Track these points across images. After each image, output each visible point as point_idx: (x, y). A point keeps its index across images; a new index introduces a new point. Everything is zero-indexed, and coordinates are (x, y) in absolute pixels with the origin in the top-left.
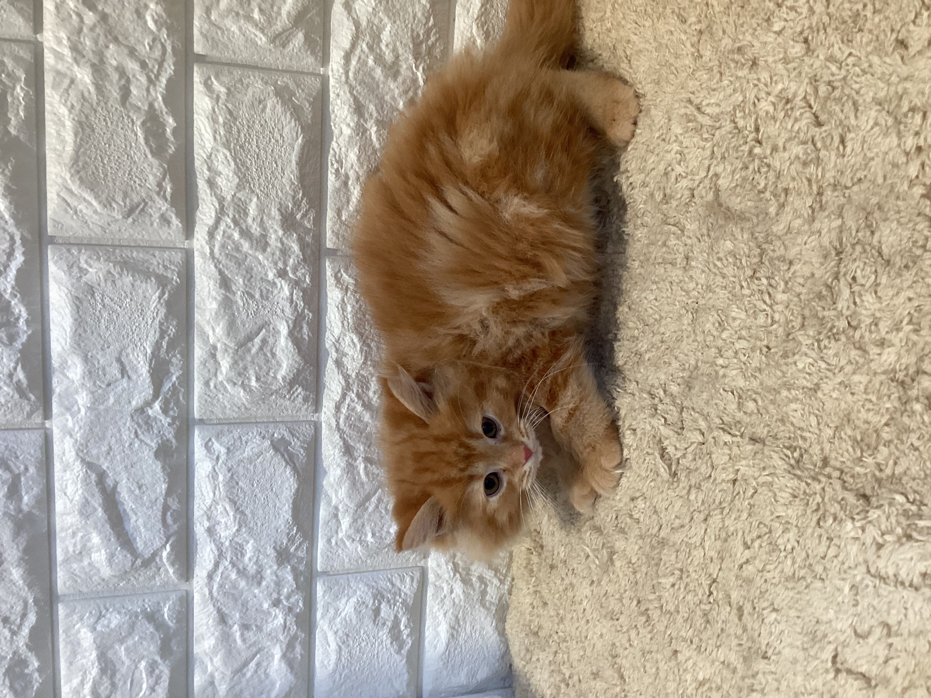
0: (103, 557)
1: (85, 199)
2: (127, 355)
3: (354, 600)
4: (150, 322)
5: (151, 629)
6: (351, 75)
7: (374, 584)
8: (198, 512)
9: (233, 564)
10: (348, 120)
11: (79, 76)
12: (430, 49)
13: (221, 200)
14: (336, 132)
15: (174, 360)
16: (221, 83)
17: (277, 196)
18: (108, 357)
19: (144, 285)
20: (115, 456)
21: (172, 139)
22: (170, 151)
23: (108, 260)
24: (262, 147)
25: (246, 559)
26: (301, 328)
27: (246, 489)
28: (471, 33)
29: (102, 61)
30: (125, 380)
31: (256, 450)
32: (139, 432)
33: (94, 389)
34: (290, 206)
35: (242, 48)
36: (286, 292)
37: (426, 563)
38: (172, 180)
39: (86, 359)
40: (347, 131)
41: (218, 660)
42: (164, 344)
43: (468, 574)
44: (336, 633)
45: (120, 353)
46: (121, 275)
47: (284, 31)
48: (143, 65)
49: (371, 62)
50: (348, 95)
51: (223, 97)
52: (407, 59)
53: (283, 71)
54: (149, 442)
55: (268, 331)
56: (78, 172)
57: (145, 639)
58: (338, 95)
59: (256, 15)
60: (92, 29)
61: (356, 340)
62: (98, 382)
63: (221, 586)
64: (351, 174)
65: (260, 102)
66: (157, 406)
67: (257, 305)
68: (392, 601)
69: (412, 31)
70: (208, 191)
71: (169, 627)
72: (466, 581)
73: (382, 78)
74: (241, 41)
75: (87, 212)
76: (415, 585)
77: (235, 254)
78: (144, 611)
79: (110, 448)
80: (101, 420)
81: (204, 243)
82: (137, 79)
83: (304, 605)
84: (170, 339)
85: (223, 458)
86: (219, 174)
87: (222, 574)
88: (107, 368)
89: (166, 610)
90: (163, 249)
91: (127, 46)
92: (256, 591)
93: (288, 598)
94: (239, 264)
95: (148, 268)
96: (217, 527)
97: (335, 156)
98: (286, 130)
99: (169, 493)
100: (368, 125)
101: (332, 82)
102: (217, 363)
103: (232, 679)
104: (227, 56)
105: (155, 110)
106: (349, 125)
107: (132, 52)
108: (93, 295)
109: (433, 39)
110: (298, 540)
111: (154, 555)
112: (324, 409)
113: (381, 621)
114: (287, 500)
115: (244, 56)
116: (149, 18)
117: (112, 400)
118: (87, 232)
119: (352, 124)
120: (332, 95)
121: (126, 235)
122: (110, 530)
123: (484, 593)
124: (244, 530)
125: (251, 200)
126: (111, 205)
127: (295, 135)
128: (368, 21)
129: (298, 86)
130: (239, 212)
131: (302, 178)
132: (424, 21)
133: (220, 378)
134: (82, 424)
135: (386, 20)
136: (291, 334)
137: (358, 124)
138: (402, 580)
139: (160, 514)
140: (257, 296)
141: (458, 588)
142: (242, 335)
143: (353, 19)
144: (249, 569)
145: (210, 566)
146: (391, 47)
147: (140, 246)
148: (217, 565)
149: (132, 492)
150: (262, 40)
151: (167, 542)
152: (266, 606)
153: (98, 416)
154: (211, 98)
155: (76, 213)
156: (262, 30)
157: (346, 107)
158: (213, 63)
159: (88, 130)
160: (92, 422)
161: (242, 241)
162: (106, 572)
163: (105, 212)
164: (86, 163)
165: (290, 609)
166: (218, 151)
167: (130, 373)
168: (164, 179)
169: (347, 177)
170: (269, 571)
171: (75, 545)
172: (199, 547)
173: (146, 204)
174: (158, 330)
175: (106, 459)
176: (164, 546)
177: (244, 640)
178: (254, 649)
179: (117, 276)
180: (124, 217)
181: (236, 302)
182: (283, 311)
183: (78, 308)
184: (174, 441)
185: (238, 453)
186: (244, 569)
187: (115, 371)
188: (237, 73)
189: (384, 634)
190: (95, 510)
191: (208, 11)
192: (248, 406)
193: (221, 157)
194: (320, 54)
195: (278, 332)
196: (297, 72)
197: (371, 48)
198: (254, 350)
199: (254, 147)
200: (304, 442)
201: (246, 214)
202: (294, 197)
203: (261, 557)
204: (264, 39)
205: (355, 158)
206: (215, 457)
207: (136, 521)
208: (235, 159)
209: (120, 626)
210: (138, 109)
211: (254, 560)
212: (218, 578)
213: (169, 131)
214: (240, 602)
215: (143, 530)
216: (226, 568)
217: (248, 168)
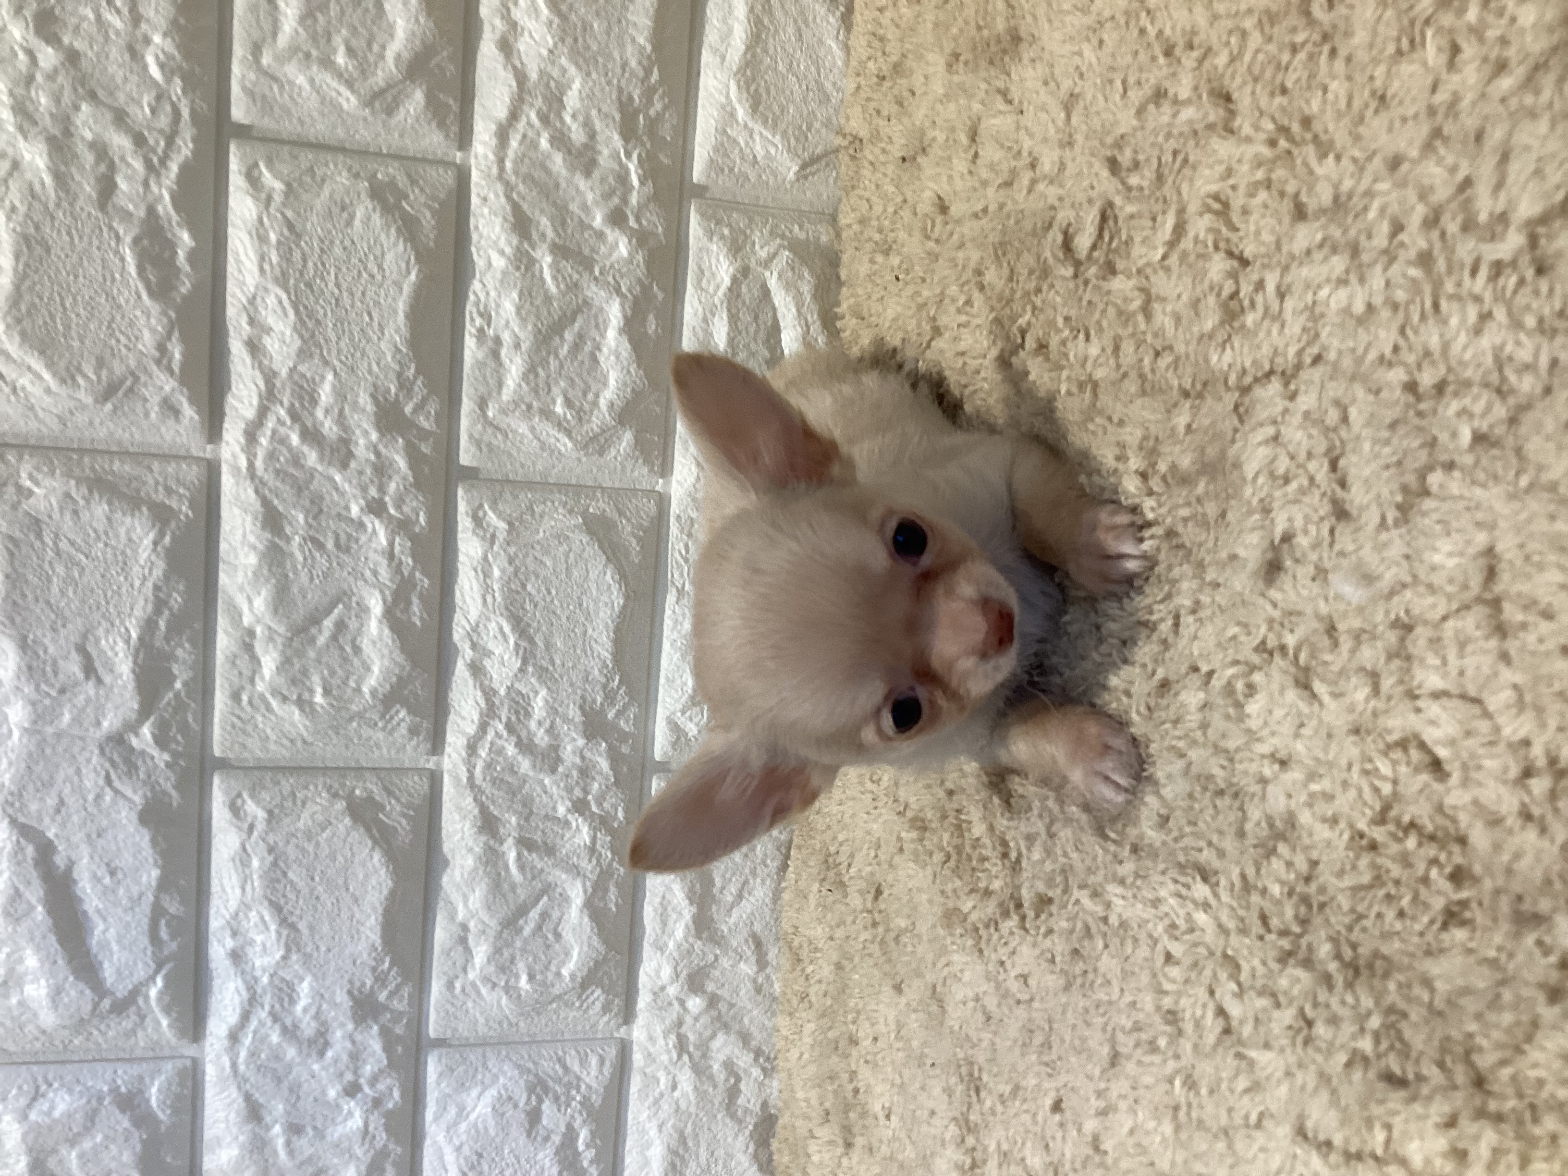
0: (44, 992)
1: (29, 368)
2: (97, 641)
3: (493, 1092)
4: (137, 583)
5: (126, 1124)
6: (508, 165)
7: (530, 1065)
8: (216, 922)
9: (275, 1017)
10: (502, 243)
11: (27, 157)
12: (653, 124)
13: (270, 376)
14: (480, 262)
15: (179, 652)
16: (277, 175)
17: (370, 371)
18: (62, 641)
19: (128, 520)
20: (69, 815)
21: (187, 268)
22: (183, 290)
23: (69, 474)
24: (344, 286)
25: (299, 1008)
26: (409, 603)
27: (301, 885)
28: (728, 96)
29: (68, 132)
30: (91, 684)
31: (320, 818)
32: (113, 776)
33: (35, 696)
34: (393, 390)
35: (315, 114)
36: (382, 539)
37: (629, 1034)
38: (183, 339)
39: (24, 645)
40: (499, 262)
42: (162, 624)
43: (704, 1056)
44: (458, 1149)
45: (85, 637)
46: (88, 502)
47: (389, 86)
48: (139, 140)
49: (544, 143)
50: (503, 200)
51: (278, 198)
52: (610, 141)
53: (389, 155)
54: (129, 793)
55: (348, 607)
56: (19, 321)
57: (114, 1140)
58: (485, 199)
59: (341, 59)
60: (51, 77)
61: (507, 629)
62: (44, 687)
63: (253, 1054)
64: (506, 337)
65: (343, 209)
66: (146, 731)
67: (329, 561)
68: (563, 1099)
69: (620, 90)
70: (248, 361)
71: (158, 1122)
72: (700, 1070)
73: (564, 172)
74: (314, 101)
75: (35, 391)
76: (607, 1070)
77: (292, 470)
78: (115, 1090)
79: (62, 802)
80: (48, 751)
81: (237, 449)
82: (129, 165)
83: (402, 1096)
84: (172, 614)
85: (260, 826)
86: (268, 330)
87: (255, 1033)
88: (61, 663)
89: (154, 1090)
90: (165, 458)
91: (110, 108)
92: (316, 1067)
93: (373, 1081)
94: (299, 489)
95: (138, 491)
96: (249, 951)
97: (477, 304)
98: (389, 257)
99: (164, 885)
100: (537, 254)
101: (475, 177)
102: (255, 661)
104: (289, 128)
105: (157, 217)
106: (502, 253)
107: (120, 118)
108: (39, 535)
109: (658, 106)
110: (394, 979)
111: (136, 992)
112: (448, 749)
113: (542, 1133)
114: (374, 909)
115: (320, 129)
116: (150, 60)
117: (67, 717)
118: (33, 425)
119: (508, 250)
120: (475, 200)
121: (103, 433)
122: (57, 945)
123: (733, 1093)
124: (294, 957)
125: (323, 378)
126: (73, 378)
127: (403, 266)
128: (542, 73)
129: (413, 182)
130: (301, 398)
131: (414, 342)
132: (641, 74)
133: (260, 687)
134: (13, 757)
135: (572, 70)
136: (389, 614)
137: (519, 250)
138: (583, 1061)
139: (145, 922)
140: (330, 545)
141: (686, 1079)
142: (299, 614)
143: (515, 68)
144: (303, 1026)
145: (233, 1018)
146: (581, 118)
147: (127, 453)
148: (245, 1017)
149: (96, 879)
150: (349, 101)
151: (156, 972)
152: (332, 1093)
153: (42, 744)
154: (256, 199)
155: (14, 390)
156: (350, 84)
157: (498, 221)
158: (264, 140)
159: (38, 250)
160: (30, 755)
161: (305, 449)
162: (48, 1019)
163: (63, 391)
164: (33, 305)
165: (377, 1102)
166: (266, 290)
167: (100, 671)
168: (169, 337)
169: (498, 341)
170: (339, 1034)
172: (216, 984)
173: (137, 379)
174: (151, 598)
175: (53, 820)
176: (152, 979)
177: (291, 1153)
178: (310, 1170)
179: (82, 503)
180: (96, 401)
181: (292, 555)
182: (375, 573)
183: (12, 554)
184: (174, 793)
185: (287, 820)
186: (296, 1026)
187: (73, 667)
188: (307, 157)
189: (546, 1157)
190: (32, 908)
191: (256, 50)
192: (310, 739)
193: (271, 301)
194: (455, 128)
195: (366, 610)
196: (414, 159)
197: (544, 119)
198: (321, 640)
199: (331, 285)
200: (409, 806)
201: (314, 402)
202: (399, 375)
203: (325, 1006)
204: (353, 99)
205: (513, 309)
206: (246, 826)
207: (104, 932)
208: (295, 306)
209: (69, 1115)
210: (127, 216)
211: (313, 1011)
212: (247, 1040)
213: (181, 254)
214: (285, 1084)
215: (115, 947)
216: (262, 1024)
217: (318, 322)
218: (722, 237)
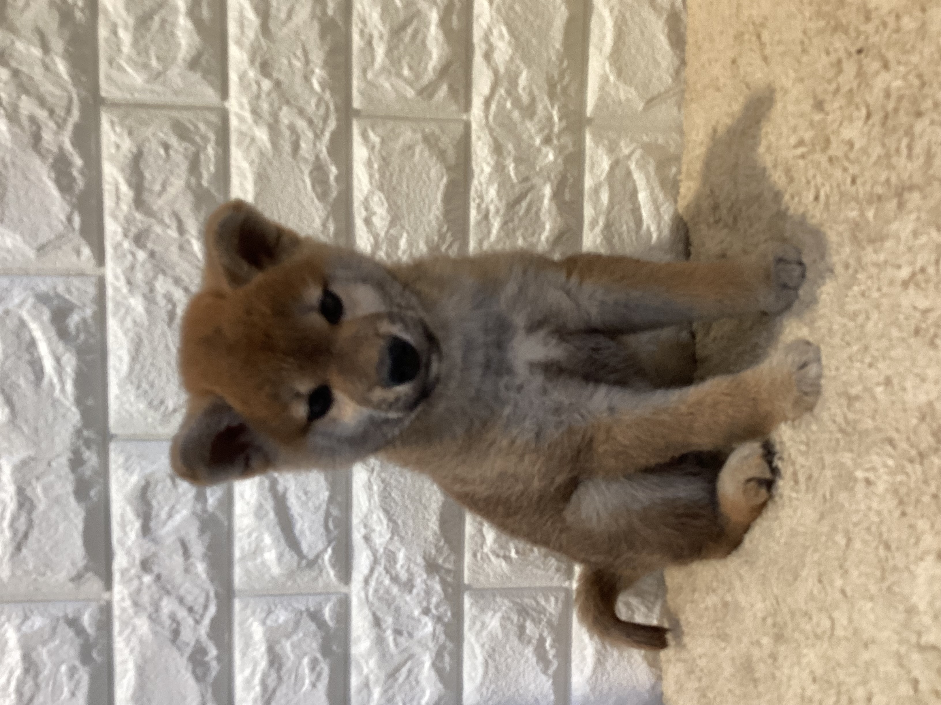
0: (274, 556)
3: (499, 615)
5: (314, 627)
6: (491, 118)
8: (356, 521)
9: (387, 571)
10: (489, 159)
11: (258, 135)
12: (564, 90)
13: (376, 236)
14: (477, 170)
16: (376, 134)
17: (425, 230)
21: (335, 185)
22: (333, 196)
24: (411, 188)
25: (398, 566)
27: (398, 499)
28: (604, 70)
29: (277, 121)
34: (436, 239)
35: (394, 102)
37: (571, 583)
38: (334, 220)
40: (487, 170)
41: (372, 663)
44: (483, 646)
47: (430, 84)
48: (311, 122)
49: (509, 105)
50: (488, 137)
51: (378, 146)
52: (542, 100)
53: (430, 119)
57: (308, 636)
58: (479, 137)
59: (406, 72)
60: (269, 94)
63: (376, 591)
64: (492, 208)
65: (409, 149)
68: (537, 620)
69: (547, 73)
70: (365, 229)
71: (329, 627)
73: (519, 119)
74: (393, 95)
76: (560, 605)
78: (308, 610)
82: (306, 135)
83: (452, 616)
85: (377, 470)
86: (375, 213)
87: (377, 579)
89: (327, 610)
91: (297, 107)
92: (408, 598)
93: (437, 607)
96: (373, 535)
97: (476, 191)
98: (433, 171)
99: (331, 500)
100: (507, 163)
101: (474, 126)
103: (385, 683)
104: (381, 110)
105: (320, 160)
106: (488, 164)
107: (301, 112)
109: (567, 79)
110: (446, 551)
111: (318, 557)
113: (527, 638)
114: (435, 513)
115: (396, 109)
116: (314, 81)
119: (492, 163)
120: (474, 138)
122: (280, 532)
124: (396, 538)
125: (401, 236)
127: (440, 175)
128: (507, 69)
129: (443, 132)
130: (392, 246)
131: (447, 213)
132: (558, 63)
135: (522, 66)
137: (497, 162)
138: (547, 600)
139: (322, 520)
143: (492, 67)
144: (401, 575)
145: (366, 572)
146: (527, 90)
148: (372, 570)
149: (298, 498)
150: (410, 93)
151: (328, 546)
152: (416, 613)
154: (367, 147)
156: (411, 85)
157: (486, 148)
158: (369, 116)
159: (265, 180)
162: (276, 570)
165: (439, 618)
166: (373, 193)
168: (328, 220)
169: (487, 210)
170: (419, 580)
171: (250, 544)
172: (356, 553)
176: (325, 550)
177: (396, 644)
178: (406, 655)
186: (397, 576)
188: (391, 124)
189: (529, 652)
190: (267, 513)
191: (364, 72)
194: (463, 102)
196: (442, 120)
197: (508, 93)
199: (405, 187)
201: (398, 248)
202: (439, 231)
203: (412, 565)
204: (412, 92)
205: (495, 193)
206: (370, 469)
207: (302, 525)
208: (388, 199)
209: (286, 622)
210: (306, 161)
211: (406, 567)
212: (373, 583)
213: (332, 178)
214: (393, 607)
215: (307, 533)
216: (380, 574)
217: (399, 208)
218: (604, 145)
